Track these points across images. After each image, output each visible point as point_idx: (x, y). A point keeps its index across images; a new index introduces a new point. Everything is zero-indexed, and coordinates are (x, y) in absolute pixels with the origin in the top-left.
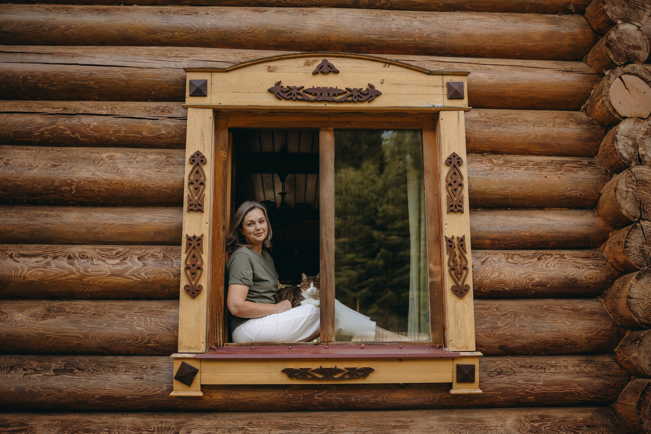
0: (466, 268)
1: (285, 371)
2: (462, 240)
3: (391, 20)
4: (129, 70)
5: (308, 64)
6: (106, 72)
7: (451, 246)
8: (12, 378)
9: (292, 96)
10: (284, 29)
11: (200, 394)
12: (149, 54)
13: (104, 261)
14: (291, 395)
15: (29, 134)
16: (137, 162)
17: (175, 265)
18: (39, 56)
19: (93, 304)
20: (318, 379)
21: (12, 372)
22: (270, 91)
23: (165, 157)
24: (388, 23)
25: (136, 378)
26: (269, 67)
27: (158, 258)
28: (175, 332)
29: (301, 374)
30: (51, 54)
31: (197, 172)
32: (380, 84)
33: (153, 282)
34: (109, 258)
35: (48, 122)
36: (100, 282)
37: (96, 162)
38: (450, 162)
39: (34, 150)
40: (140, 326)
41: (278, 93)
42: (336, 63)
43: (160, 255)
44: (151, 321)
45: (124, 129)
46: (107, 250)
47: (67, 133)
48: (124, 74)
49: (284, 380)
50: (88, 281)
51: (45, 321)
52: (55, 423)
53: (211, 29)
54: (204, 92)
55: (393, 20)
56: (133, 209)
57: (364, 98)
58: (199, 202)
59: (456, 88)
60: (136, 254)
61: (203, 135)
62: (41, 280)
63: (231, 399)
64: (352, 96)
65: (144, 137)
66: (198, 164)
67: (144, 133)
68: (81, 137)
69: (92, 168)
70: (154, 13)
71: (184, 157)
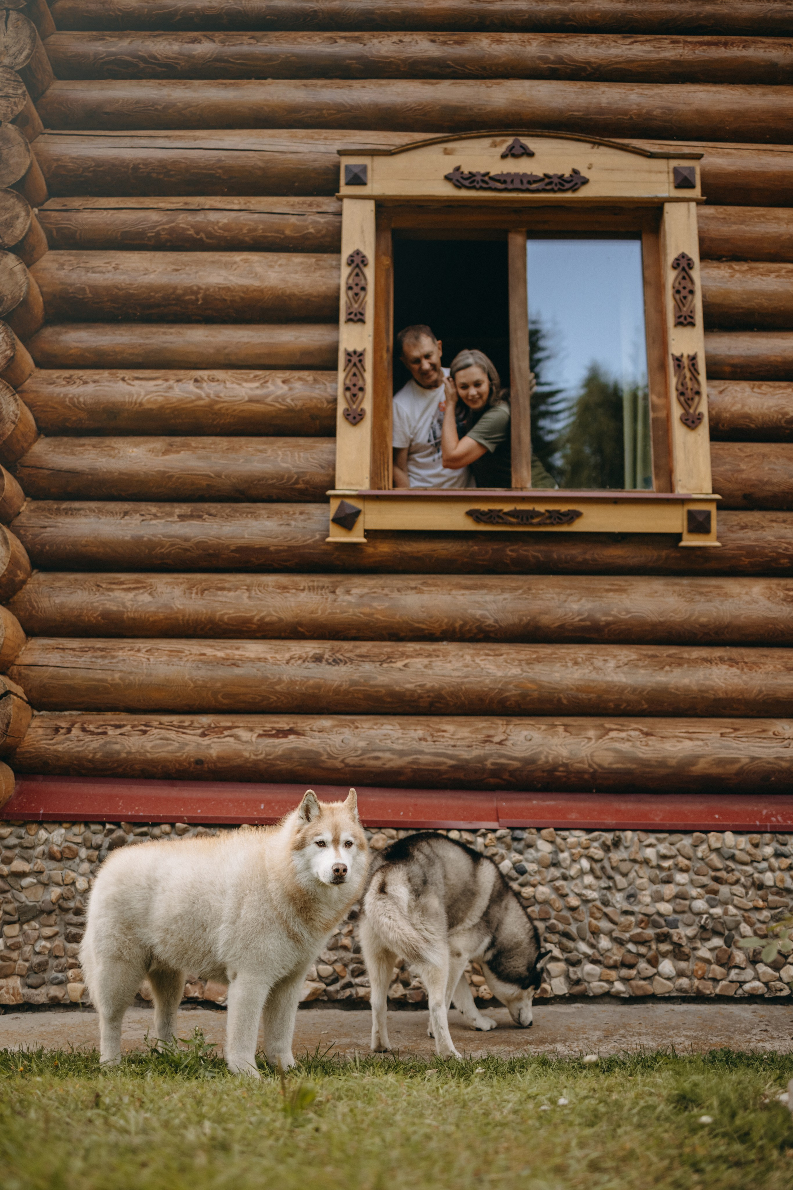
0: (698, 393)
1: (470, 514)
2: (693, 359)
3: (600, 92)
4: (267, 156)
5: (494, 145)
6: (238, 157)
7: (679, 366)
8: (127, 525)
9: (475, 184)
10: (463, 104)
11: (364, 540)
12: (291, 136)
13: (239, 384)
14: (476, 548)
15: (141, 234)
16: (280, 265)
17: (329, 390)
18: (152, 139)
19: (225, 439)
20: (511, 524)
21: (126, 518)
22: (447, 178)
23: (314, 260)
24: (597, 96)
25: (282, 525)
26: (446, 149)
27: (307, 381)
28: (331, 469)
29: (491, 517)
30: (167, 137)
31: (357, 275)
32: (587, 170)
33: (301, 410)
34: (246, 381)
35: (165, 219)
36: (234, 411)
37: (227, 265)
38: (678, 265)
39: (149, 255)
40: (286, 462)
41: (458, 181)
42: (531, 143)
43: (310, 379)
44: (299, 457)
45: (261, 227)
46: (242, 374)
47: (189, 232)
48: (260, 160)
49: (469, 525)
50: (220, 409)
51: (166, 457)
52: (180, 580)
53: (369, 105)
54: (363, 178)
55: (603, 92)
56: (273, 326)
57: (568, 186)
58: (360, 310)
59: (686, 173)
60: (279, 378)
61: (362, 232)
62: (162, 408)
63: (401, 552)
64: (550, 183)
65: (287, 238)
66: (358, 266)
67: (287, 232)
68: (207, 238)
69: (224, 273)
70: (297, 87)
71: (339, 260)
